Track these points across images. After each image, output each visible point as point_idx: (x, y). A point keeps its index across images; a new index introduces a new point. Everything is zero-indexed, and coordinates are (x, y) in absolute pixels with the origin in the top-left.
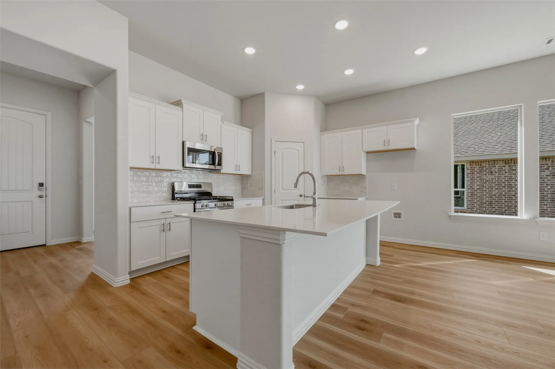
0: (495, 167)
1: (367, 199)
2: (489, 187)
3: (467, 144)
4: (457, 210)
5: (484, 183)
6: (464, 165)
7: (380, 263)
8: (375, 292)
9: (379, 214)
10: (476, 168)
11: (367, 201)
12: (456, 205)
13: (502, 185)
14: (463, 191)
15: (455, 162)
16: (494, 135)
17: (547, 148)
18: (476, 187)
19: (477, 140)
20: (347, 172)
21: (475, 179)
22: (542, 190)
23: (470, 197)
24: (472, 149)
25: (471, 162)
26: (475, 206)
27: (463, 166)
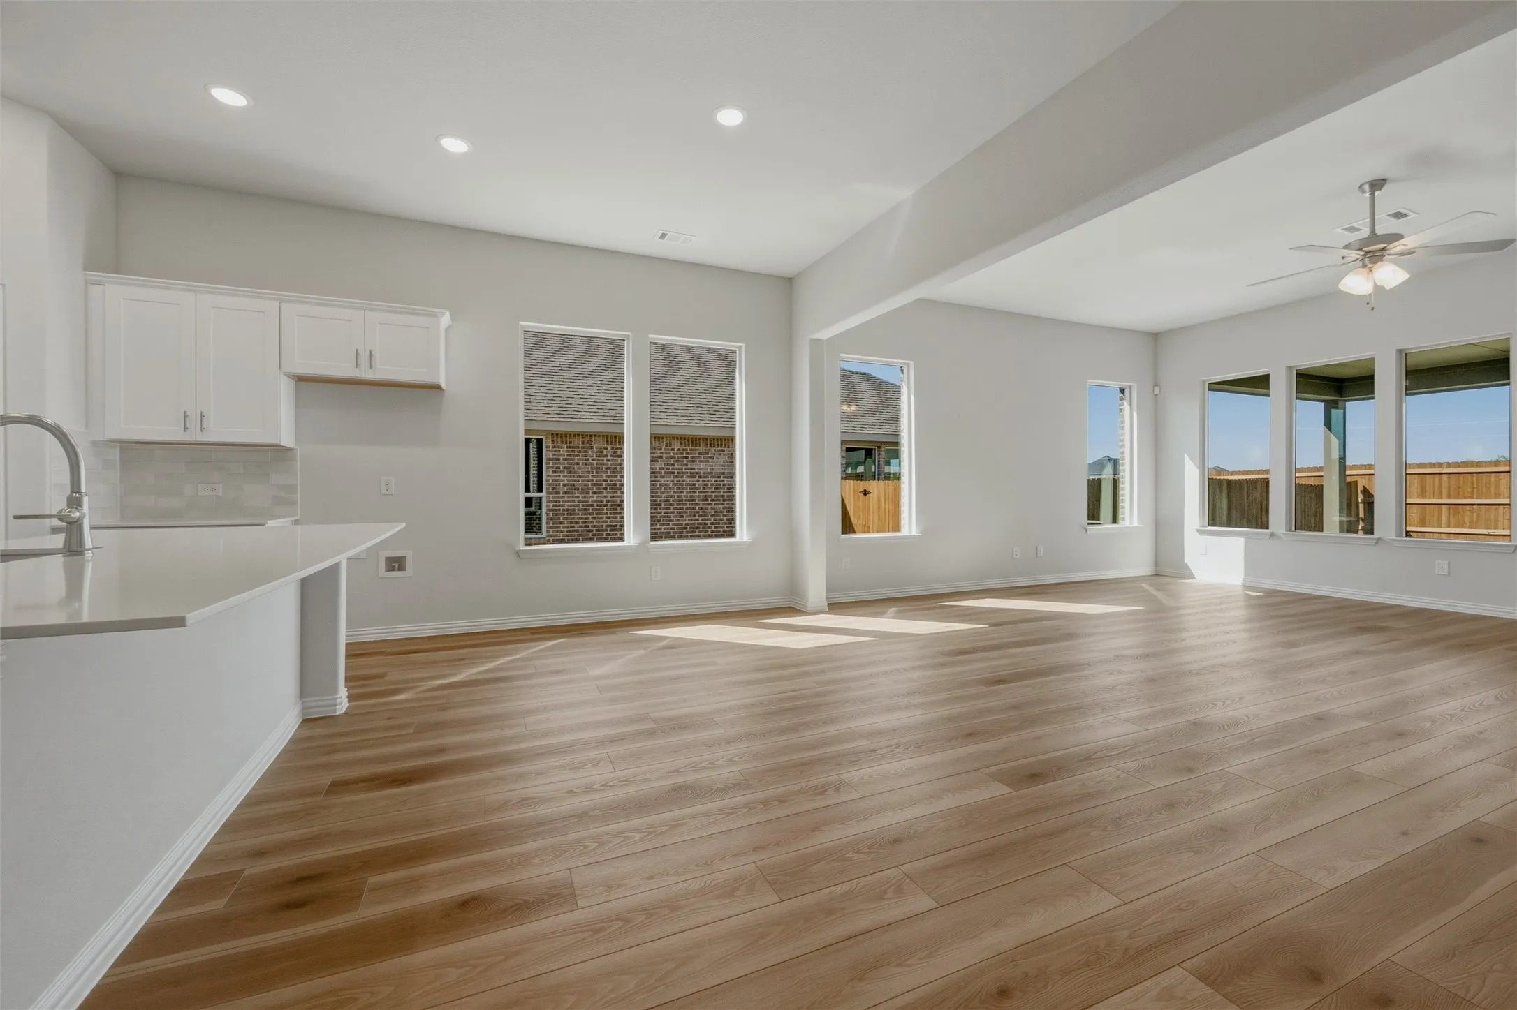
0: (592, 448)
1: (296, 522)
2: (582, 489)
3: (547, 395)
4: (529, 542)
5: (576, 481)
6: (542, 439)
7: (348, 705)
8: (337, 787)
9: (343, 559)
10: (562, 447)
11: (299, 527)
12: (526, 532)
13: (602, 485)
14: (541, 498)
15: (527, 431)
16: (590, 383)
17: (661, 420)
18: (562, 489)
19: (563, 388)
20: (216, 432)
21: (561, 472)
22: (653, 495)
23: (553, 510)
24: (555, 407)
25: (555, 435)
26: (562, 529)
27: (540, 442)
